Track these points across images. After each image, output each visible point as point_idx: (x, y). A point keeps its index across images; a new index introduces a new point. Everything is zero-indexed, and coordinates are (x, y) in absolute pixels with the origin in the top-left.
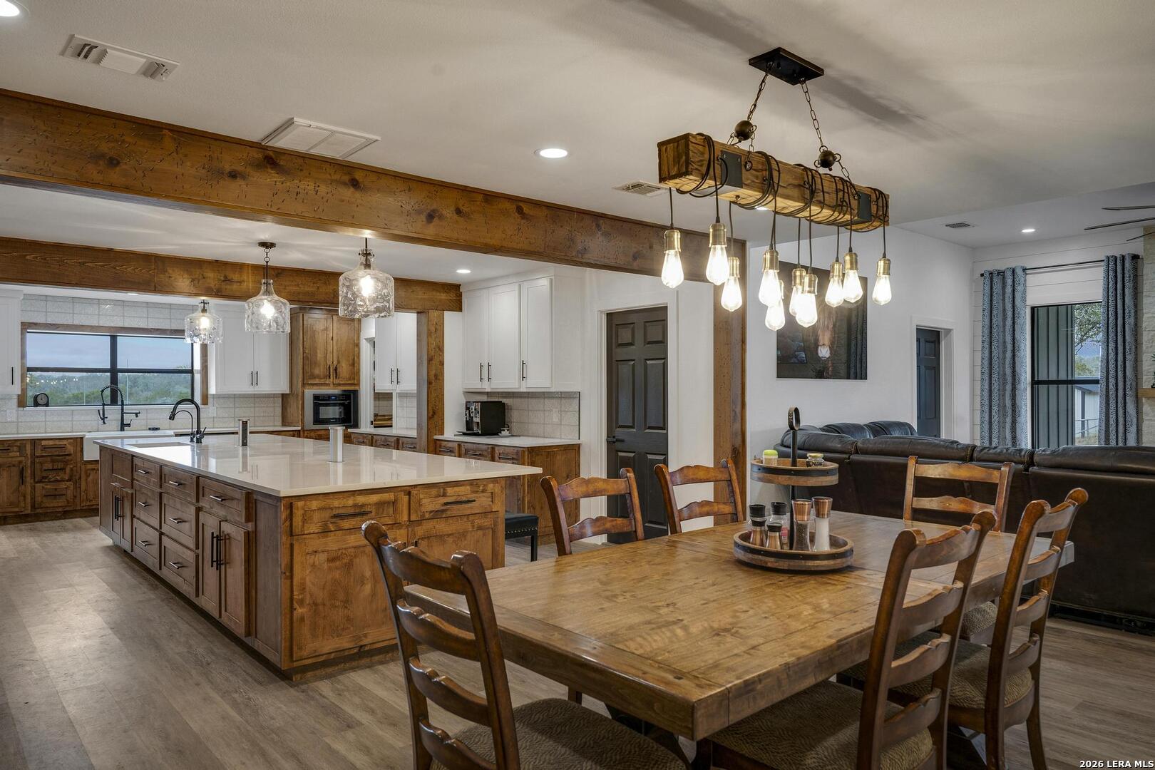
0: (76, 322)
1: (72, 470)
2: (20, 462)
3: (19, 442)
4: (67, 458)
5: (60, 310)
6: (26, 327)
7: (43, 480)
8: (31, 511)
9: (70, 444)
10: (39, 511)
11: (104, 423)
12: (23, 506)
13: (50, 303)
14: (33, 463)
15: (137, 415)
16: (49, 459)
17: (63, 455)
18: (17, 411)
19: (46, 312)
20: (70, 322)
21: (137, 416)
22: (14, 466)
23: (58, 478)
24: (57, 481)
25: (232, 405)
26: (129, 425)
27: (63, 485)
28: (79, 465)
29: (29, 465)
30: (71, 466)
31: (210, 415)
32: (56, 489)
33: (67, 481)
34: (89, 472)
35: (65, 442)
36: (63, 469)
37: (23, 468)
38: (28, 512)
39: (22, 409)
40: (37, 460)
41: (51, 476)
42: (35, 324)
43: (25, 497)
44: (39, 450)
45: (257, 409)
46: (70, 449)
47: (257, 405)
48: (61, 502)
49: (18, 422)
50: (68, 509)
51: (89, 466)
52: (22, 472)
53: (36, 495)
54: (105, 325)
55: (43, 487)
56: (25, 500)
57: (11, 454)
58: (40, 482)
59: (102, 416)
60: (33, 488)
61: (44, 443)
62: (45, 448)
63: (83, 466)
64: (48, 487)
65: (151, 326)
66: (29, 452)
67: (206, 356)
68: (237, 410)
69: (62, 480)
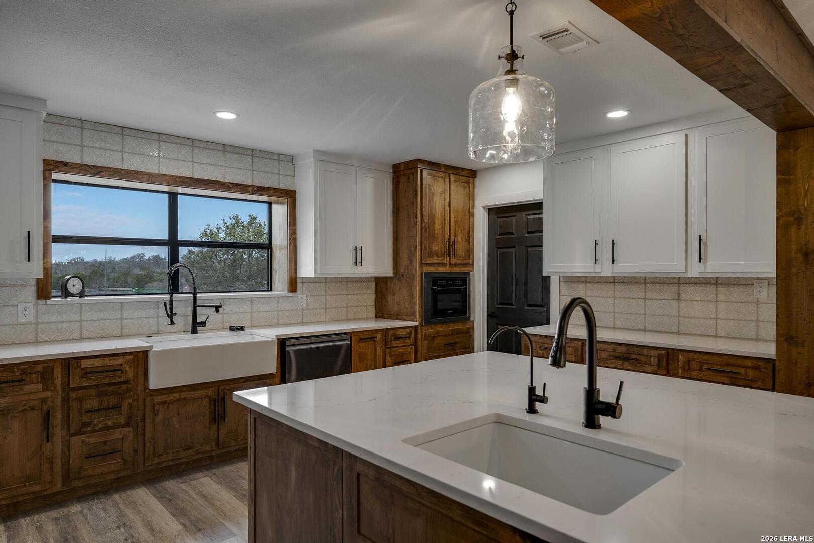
0: (127, 167)
1: (130, 406)
2: (44, 401)
3: (42, 366)
4: (124, 387)
5: (103, 145)
6: (50, 166)
7: (85, 430)
8: (63, 486)
9: (126, 362)
10: (76, 484)
11: (172, 323)
12: (49, 478)
13: (87, 133)
14: (66, 400)
15: (217, 308)
16: (93, 391)
17: (115, 384)
18: (36, 305)
19: (82, 146)
20: (117, 165)
21: (217, 311)
22: (32, 408)
23: (109, 423)
24: (107, 428)
25: (323, 293)
26: (203, 324)
27: (117, 434)
28: (141, 398)
29: (59, 404)
30: (131, 401)
31: (300, 306)
32: (105, 443)
33: (124, 426)
34: (157, 408)
35: (120, 361)
36: (117, 407)
37: (49, 411)
38: (58, 488)
39: (43, 301)
40: (73, 395)
41: (98, 420)
42: (65, 164)
43: (52, 462)
44: (78, 377)
45: (350, 297)
46: (129, 371)
47: (349, 292)
48: (113, 464)
49: (37, 324)
50: (123, 474)
51: (158, 399)
52: (47, 419)
53: (72, 457)
54: (168, 174)
55: (83, 442)
56: (51, 468)
57: (28, 388)
58: (79, 433)
59: (169, 312)
60: (67, 445)
61: (84, 364)
62: (86, 373)
63: (148, 399)
64: (92, 440)
65: (228, 179)
66: (58, 382)
67: (295, 225)
68: (328, 298)
69: (116, 426)
